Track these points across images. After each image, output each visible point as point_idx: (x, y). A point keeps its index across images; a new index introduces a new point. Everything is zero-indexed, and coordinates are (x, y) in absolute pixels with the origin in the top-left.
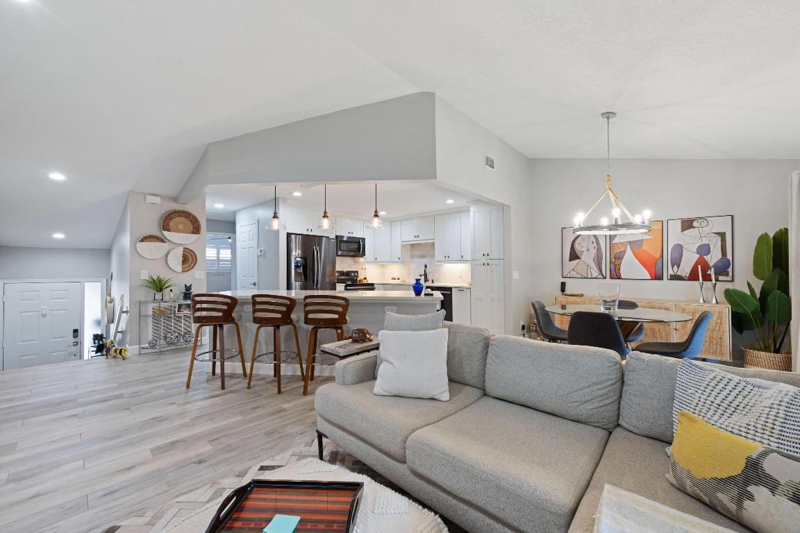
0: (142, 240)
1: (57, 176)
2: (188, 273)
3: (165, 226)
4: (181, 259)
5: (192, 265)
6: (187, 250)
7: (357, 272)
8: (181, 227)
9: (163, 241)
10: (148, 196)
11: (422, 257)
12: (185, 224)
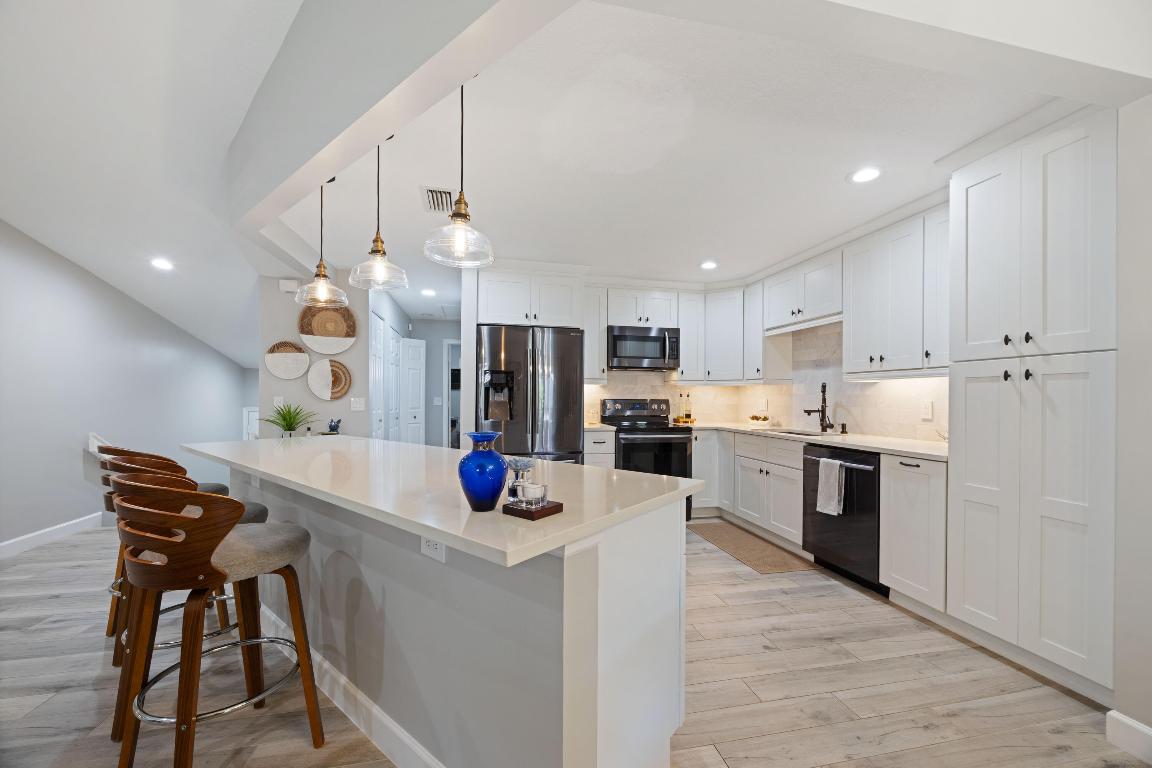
0: (272, 350)
1: (162, 264)
2: (340, 402)
3: (306, 328)
4: (330, 379)
5: (346, 387)
6: (336, 364)
7: (666, 402)
8: (330, 327)
9: (299, 350)
10: (281, 282)
11: (819, 364)
12: (336, 322)
